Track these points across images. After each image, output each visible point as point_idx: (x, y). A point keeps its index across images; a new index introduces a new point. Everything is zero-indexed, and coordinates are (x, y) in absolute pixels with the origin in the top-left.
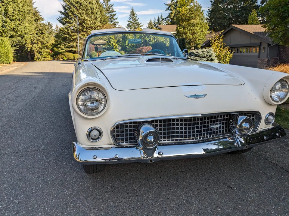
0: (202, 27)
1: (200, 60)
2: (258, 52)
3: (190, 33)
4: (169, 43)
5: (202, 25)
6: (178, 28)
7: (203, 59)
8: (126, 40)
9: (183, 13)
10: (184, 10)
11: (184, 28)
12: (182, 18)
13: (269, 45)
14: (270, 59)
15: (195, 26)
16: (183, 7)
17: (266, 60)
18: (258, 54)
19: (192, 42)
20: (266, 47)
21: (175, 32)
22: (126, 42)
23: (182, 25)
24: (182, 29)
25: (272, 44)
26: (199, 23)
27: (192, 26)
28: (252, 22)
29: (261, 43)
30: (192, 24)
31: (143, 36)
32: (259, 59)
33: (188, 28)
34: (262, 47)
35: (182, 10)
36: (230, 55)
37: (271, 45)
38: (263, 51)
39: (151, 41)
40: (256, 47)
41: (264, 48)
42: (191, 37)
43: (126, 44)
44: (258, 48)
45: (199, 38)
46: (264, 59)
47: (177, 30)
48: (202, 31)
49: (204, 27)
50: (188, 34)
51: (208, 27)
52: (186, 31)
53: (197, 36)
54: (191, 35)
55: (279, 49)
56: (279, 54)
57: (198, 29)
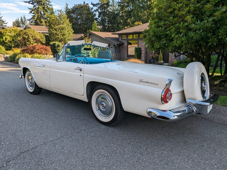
0: (69, 31)
3: (61, 35)
4: (45, 40)
5: (69, 29)
6: (51, 30)
8: (3, 36)
9: (53, 18)
10: (53, 17)
11: (56, 30)
13: (114, 45)
14: (116, 54)
15: (64, 29)
16: (52, 14)
17: (114, 55)
20: (113, 47)
21: (47, 32)
22: (3, 38)
23: (53, 28)
24: (54, 31)
25: (116, 45)
26: (67, 27)
27: (62, 29)
29: (109, 44)
30: (61, 28)
33: (58, 31)
34: (110, 47)
35: (51, 16)
39: (29, 39)
43: (3, 39)
45: (68, 38)
47: (49, 31)
48: (69, 34)
49: (70, 31)
50: (60, 35)
51: (73, 31)
52: (58, 32)
53: (66, 36)
54: (62, 36)
55: (120, 48)
56: (120, 51)
57: (66, 32)
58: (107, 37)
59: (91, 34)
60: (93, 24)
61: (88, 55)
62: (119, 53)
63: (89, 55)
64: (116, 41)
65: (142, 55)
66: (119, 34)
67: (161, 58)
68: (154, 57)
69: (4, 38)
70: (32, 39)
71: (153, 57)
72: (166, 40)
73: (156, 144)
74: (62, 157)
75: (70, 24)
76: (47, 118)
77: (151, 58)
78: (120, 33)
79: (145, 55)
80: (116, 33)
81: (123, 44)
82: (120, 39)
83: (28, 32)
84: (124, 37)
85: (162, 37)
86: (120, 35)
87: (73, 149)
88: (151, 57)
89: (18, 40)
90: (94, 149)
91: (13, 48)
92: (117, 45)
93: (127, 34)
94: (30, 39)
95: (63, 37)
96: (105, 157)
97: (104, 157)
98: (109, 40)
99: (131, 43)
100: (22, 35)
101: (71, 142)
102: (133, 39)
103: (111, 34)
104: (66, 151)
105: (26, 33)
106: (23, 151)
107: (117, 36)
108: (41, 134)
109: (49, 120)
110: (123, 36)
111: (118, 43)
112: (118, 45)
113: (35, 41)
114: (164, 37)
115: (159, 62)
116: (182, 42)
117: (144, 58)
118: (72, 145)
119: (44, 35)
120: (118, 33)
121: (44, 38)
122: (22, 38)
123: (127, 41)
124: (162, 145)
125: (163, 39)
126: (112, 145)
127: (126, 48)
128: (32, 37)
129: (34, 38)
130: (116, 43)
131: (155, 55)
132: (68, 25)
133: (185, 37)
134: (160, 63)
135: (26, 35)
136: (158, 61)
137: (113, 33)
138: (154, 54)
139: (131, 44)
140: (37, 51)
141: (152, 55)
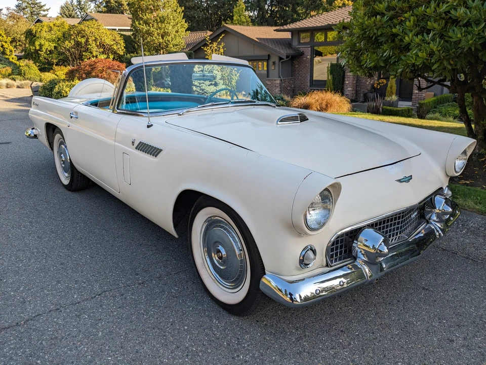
0: (177, 24)
1: (200, 84)
2: (265, 69)
3: (158, 35)
4: (123, 48)
5: (176, 21)
6: (137, 23)
7: (204, 83)
8: (35, 39)
11: (147, 23)
12: (140, 6)
13: (281, 59)
14: (284, 80)
15: (166, 22)
17: (278, 82)
18: (266, 73)
19: (163, 49)
20: (277, 62)
21: (129, 28)
22: (34, 43)
23: (142, 19)
24: (143, 25)
25: (285, 57)
26: (172, 17)
27: (161, 21)
28: (239, 17)
29: (269, 55)
30: (160, 18)
31: (72, 35)
32: (269, 80)
33: (153, 25)
34: (271, 62)
36: (236, 75)
37: (283, 59)
38: (273, 68)
39: (89, 44)
40: (263, 61)
41: (274, 63)
42: (161, 40)
43: (35, 48)
44: (265, 63)
45: (174, 42)
46: (275, 80)
47: (132, 25)
48: (177, 32)
49: (179, 25)
50: (156, 35)
51: (186, 24)
52: (152, 29)
53: (170, 38)
54: (160, 37)
55: (293, 65)
56: (293, 73)
57: (170, 28)
58: (265, 37)
59: (227, 32)
60: (236, 6)
61: (213, 83)
62: (292, 76)
63: (215, 82)
64: (284, 47)
65: (347, 82)
66: (293, 32)
67: (391, 88)
68: (375, 86)
69: (37, 43)
70: (94, 45)
71: (373, 85)
72: (393, 48)
73: (326, 328)
74: (88, 348)
75: (180, 9)
76: (81, 242)
77: (369, 88)
78: (294, 27)
79: (355, 82)
80: (285, 27)
81: (302, 54)
82: (293, 41)
83: (87, 29)
84: (305, 38)
85: (382, 39)
86: (296, 32)
87: (120, 329)
88: (370, 86)
89: (65, 48)
90: (169, 332)
91: (54, 66)
92: (287, 57)
93: (313, 31)
94: (91, 45)
95: (163, 38)
96: (189, 357)
97: (187, 355)
98: (267, 44)
99: (322, 53)
100: (73, 38)
101: (120, 307)
102: (326, 43)
103: (274, 30)
104: (101, 333)
105: (83, 32)
106: (7, 325)
107: (288, 35)
108: (59, 282)
109: (86, 247)
110: (302, 35)
111: (290, 52)
112: (290, 57)
113: (102, 50)
114: (387, 41)
115: (388, 99)
116: (431, 54)
117: (350, 89)
118: (119, 318)
119: (120, 37)
120: (290, 28)
121: (122, 42)
122: (73, 44)
123: (312, 48)
124: (342, 331)
125: (385, 47)
126: (214, 322)
127: (308, 65)
128: (95, 40)
129: (98, 43)
130: (284, 52)
131: (380, 81)
132: (175, 11)
133: (438, 42)
134: (389, 102)
135: (83, 37)
136: (385, 96)
137: (278, 28)
138: (376, 79)
139: (320, 54)
140: (100, 75)
141: (372, 82)
